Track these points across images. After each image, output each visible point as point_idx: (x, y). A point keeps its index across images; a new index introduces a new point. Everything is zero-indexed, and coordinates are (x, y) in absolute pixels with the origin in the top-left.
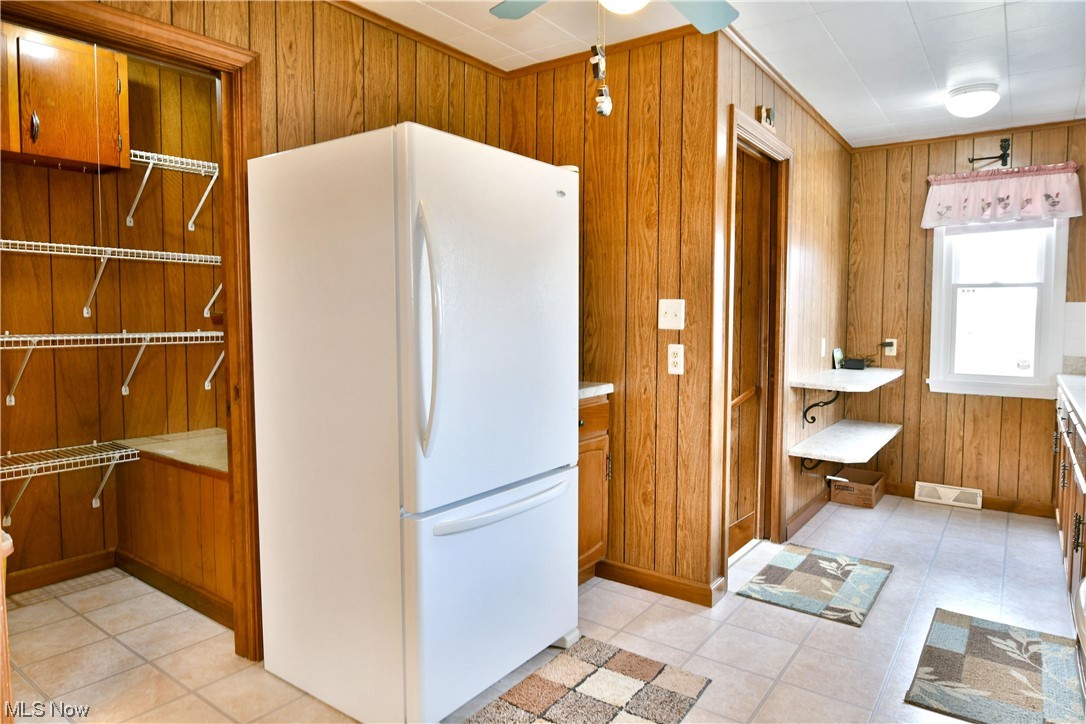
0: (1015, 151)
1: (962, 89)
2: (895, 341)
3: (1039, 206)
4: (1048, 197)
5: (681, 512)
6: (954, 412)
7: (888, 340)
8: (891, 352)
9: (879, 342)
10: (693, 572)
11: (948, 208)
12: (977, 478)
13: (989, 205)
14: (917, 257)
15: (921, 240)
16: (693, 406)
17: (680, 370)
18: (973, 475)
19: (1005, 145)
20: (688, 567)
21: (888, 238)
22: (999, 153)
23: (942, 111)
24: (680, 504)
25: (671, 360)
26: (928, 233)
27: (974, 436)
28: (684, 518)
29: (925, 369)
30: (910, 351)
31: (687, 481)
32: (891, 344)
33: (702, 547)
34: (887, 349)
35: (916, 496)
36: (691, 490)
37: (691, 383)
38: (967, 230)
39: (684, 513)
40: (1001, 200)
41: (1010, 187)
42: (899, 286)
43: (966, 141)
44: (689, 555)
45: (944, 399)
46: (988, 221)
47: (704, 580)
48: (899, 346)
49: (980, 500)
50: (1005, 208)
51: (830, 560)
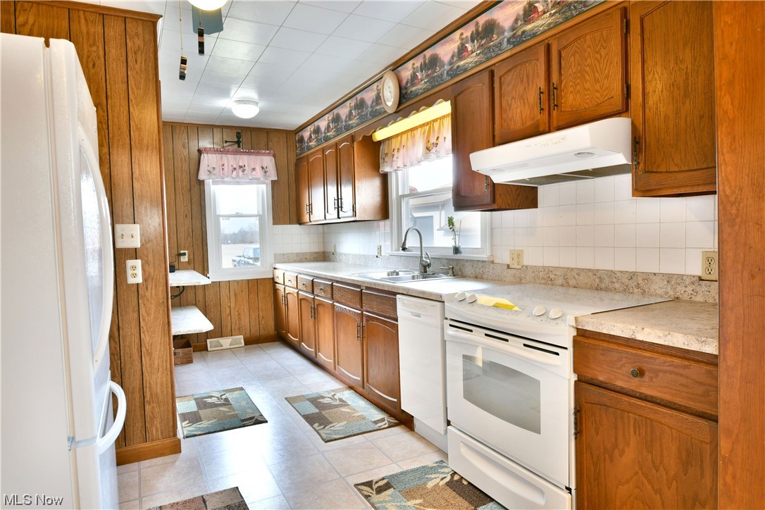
0: (243, 139)
1: (240, 101)
2: (186, 252)
3: (259, 173)
4: (263, 168)
5: (148, 390)
6: (224, 292)
7: (182, 252)
8: (184, 259)
9: (176, 253)
10: (162, 433)
11: (214, 168)
12: (239, 329)
13: (235, 169)
14: (196, 198)
15: (197, 186)
16: (153, 306)
17: (139, 280)
18: (237, 327)
19: (239, 135)
20: (157, 431)
21: (176, 184)
22: (236, 140)
23: (230, 111)
24: (147, 384)
25: (129, 272)
26: (201, 183)
27: (236, 304)
28: (151, 395)
29: (206, 268)
30: (196, 257)
31: (151, 366)
32: (184, 254)
33: (168, 411)
34: (182, 257)
35: (209, 349)
36: (155, 372)
37: (149, 289)
38: (224, 183)
39: (150, 391)
40: (241, 167)
41: (244, 160)
42: (186, 216)
43: (218, 129)
44: (157, 422)
45: (218, 286)
46: (235, 178)
47: (172, 434)
48: (189, 255)
49: (243, 341)
50: (243, 172)
51: (211, 397)
